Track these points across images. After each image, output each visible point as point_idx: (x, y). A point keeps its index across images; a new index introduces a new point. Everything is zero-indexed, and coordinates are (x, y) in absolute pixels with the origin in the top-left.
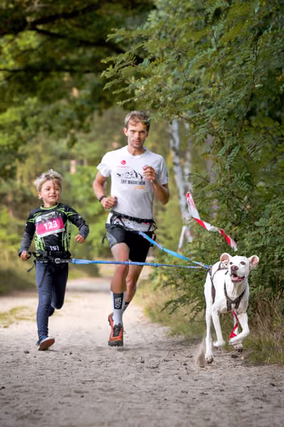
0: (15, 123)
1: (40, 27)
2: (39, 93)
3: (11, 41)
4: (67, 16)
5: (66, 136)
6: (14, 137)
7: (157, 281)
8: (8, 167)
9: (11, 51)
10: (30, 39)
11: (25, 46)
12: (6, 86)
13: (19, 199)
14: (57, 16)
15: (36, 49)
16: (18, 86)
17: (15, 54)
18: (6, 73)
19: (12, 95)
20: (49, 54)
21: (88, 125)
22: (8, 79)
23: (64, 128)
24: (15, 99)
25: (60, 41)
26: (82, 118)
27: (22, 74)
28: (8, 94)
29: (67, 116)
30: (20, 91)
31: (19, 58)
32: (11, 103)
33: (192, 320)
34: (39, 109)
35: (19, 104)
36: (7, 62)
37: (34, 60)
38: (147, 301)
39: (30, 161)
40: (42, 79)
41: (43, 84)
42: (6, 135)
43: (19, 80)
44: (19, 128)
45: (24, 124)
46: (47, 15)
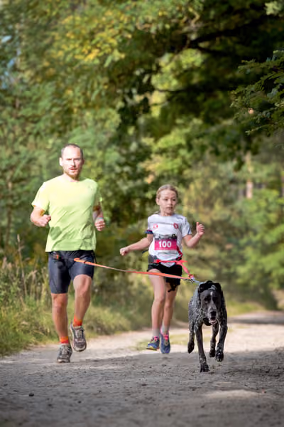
0: (180, 146)
1: (202, 45)
2: (202, 113)
5: (232, 159)
6: (178, 161)
10: (192, 58)
11: (187, 64)
12: (169, 108)
14: (218, 34)
15: (199, 68)
16: (180, 107)
17: (178, 73)
18: (167, 93)
19: (174, 118)
20: (213, 73)
21: (257, 147)
22: (169, 99)
23: (230, 150)
24: (179, 121)
25: (223, 59)
26: (249, 139)
27: (184, 95)
28: (170, 116)
29: (233, 137)
30: (182, 113)
31: (182, 78)
34: (203, 131)
35: (185, 125)
36: (170, 82)
37: (196, 79)
40: (205, 100)
41: (206, 104)
42: (170, 159)
43: (181, 101)
44: (183, 152)
45: (190, 147)
46: (208, 33)
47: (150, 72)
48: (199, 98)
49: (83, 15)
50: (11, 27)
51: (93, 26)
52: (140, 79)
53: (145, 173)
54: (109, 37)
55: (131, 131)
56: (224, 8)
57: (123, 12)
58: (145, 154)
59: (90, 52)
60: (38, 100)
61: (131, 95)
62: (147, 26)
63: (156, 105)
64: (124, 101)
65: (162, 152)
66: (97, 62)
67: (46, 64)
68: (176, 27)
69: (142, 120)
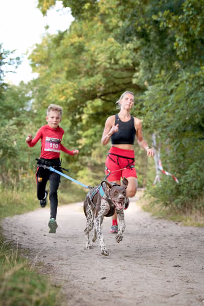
0: (92, 135)
1: (103, 97)
3: (91, 103)
4: (113, 93)
6: (91, 140)
7: (146, 196)
8: (89, 152)
9: (91, 107)
10: (98, 102)
12: (89, 121)
13: (93, 165)
14: (109, 93)
15: (101, 106)
18: (89, 115)
19: (91, 124)
20: (106, 108)
22: (89, 117)
24: (92, 125)
25: (110, 103)
27: (95, 116)
30: (94, 122)
31: (94, 109)
32: (91, 127)
33: (160, 210)
35: (94, 127)
36: (90, 111)
37: (100, 110)
38: (142, 204)
39: (97, 150)
42: (89, 139)
43: (94, 118)
44: (93, 137)
45: (95, 135)
46: (105, 93)
47: (83, 107)
48: (100, 117)
49: (60, 83)
50: (32, 87)
51: (63, 88)
52: (79, 109)
53: (79, 144)
54: (69, 91)
55: (75, 128)
56: (112, 84)
57: (75, 83)
58: (79, 137)
59: (62, 97)
60: (42, 115)
61: (75, 115)
62: (84, 88)
63: (84, 119)
64: (73, 117)
65: (86, 137)
66: (65, 101)
67: (45, 102)
68: (94, 90)
69: (79, 125)
